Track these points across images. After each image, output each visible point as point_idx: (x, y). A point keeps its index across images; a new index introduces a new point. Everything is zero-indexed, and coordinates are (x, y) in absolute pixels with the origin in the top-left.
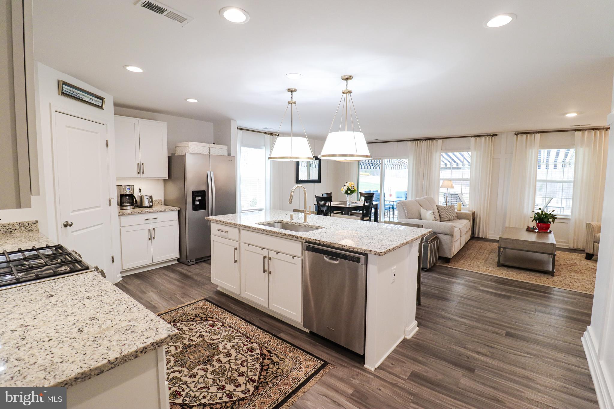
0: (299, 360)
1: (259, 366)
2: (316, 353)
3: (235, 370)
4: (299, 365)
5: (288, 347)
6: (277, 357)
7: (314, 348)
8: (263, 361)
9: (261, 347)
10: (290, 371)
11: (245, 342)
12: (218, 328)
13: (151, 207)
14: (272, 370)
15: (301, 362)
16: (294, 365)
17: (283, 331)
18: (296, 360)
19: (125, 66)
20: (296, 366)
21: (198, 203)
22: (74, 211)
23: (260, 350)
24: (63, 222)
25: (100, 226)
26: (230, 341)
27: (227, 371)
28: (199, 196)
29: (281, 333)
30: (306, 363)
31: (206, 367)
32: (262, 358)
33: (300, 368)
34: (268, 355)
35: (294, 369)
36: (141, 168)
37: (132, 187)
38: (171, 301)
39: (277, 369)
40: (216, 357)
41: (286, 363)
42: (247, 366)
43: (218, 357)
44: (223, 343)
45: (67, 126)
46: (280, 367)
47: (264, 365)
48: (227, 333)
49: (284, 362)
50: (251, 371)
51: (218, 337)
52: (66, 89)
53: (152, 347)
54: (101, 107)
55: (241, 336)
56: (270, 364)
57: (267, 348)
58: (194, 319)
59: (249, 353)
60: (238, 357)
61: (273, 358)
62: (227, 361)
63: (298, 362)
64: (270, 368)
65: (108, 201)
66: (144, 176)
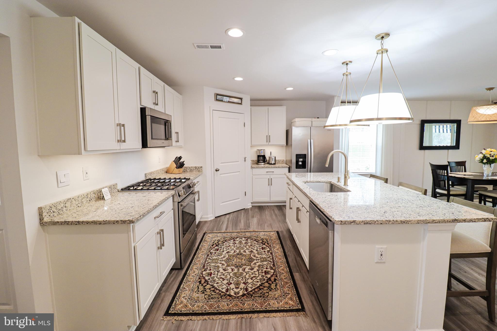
0: (286, 296)
1: (259, 284)
2: (305, 299)
3: (245, 279)
4: (283, 298)
5: (290, 283)
6: (276, 286)
7: (309, 295)
8: (265, 283)
9: (274, 274)
10: (272, 298)
11: (269, 266)
12: (264, 251)
13: (275, 164)
14: (263, 291)
15: (286, 298)
16: (280, 296)
17: (300, 272)
18: (285, 295)
19: (234, 78)
20: (280, 298)
21: (300, 163)
22: (222, 163)
23: (271, 276)
24: (215, 168)
25: (238, 173)
26: (262, 261)
27: (241, 277)
28: (301, 158)
29: (298, 272)
30: (288, 301)
31: (235, 269)
32: (266, 281)
33: (280, 301)
34: (272, 281)
35: (276, 299)
36: (268, 139)
37: (264, 151)
38: (260, 226)
39: (267, 292)
40: (245, 266)
41: (276, 292)
42: (253, 281)
43: (246, 267)
44: (257, 261)
45: (219, 117)
46: (269, 292)
47: (262, 286)
48: (265, 256)
49: (276, 291)
50: (252, 285)
51: (259, 256)
52: (219, 97)
53: (121, 222)
54: (241, 104)
55: (270, 261)
56: (266, 287)
57: (277, 276)
58: (259, 240)
59: (263, 274)
60: (255, 273)
61: (273, 285)
62: (248, 272)
63: (284, 297)
64: (264, 289)
65: (244, 159)
66: (270, 144)
